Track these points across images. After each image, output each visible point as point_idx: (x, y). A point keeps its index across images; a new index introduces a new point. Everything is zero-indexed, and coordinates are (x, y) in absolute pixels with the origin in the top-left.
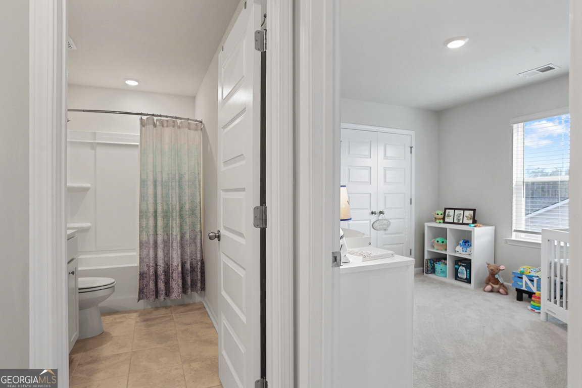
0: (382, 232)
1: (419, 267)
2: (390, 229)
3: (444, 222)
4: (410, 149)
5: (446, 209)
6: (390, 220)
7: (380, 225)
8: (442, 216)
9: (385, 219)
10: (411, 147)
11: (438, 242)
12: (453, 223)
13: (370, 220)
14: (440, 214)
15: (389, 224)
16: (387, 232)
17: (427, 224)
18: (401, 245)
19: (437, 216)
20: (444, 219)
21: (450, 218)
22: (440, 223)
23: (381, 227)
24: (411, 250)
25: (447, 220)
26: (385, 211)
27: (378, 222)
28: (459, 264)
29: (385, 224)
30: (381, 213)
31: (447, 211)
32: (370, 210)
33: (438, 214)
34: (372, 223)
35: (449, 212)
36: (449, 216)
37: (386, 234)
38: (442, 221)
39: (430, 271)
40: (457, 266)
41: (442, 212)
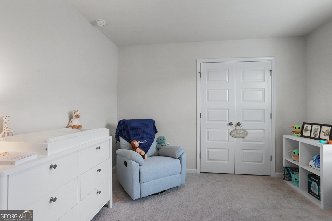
0: (241, 139)
1: (280, 172)
2: (247, 138)
3: (302, 136)
4: (270, 72)
5: (304, 124)
6: (248, 131)
7: (237, 134)
8: (300, 130)
9: (242, 130)
10: (271, 71)
11: (294, 153)
12: (310, 137)
13: (228, 129)
14: (297, 128)
15: (246, 134)
16: (245, 139)
17: (285, 136)
18: (261, 151)
19: (294, 130)
20: (301, 133)
21: (308, 132)
22: (297, 136)
23: (238, 135)
24: (271, 157)
25: (304, 134)
26: (243, 123)
27: (235, 131)
28: (312, 178)
29: (242, 133)
30: (239, 124)
31: (305, 125)
32: (229, 122)
33: (296, 128)
34: (230, 132)
35: (307, 127)
36: (306, 130)
37: (244, 141)
38: (299, 135)
39: (287, 178)
40: (310, 180)
41: (301, 126)
